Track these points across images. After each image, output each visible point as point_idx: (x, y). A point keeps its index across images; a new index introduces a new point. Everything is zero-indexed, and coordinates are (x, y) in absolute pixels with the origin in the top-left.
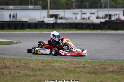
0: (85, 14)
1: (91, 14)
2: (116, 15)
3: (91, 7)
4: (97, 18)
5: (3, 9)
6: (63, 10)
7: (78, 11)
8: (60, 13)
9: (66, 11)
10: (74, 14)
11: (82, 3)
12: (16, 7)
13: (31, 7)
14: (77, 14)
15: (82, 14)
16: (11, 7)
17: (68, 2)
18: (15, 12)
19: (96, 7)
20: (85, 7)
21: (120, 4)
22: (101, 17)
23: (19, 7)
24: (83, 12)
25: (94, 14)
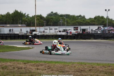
0: (52, 29)
1: (55, 29)
2: (70, 30)
3: (54, 25)
5: (4, 27)
6: (39, 27)
7: (47, 27)
8: (38, 29)
10: (45, 29)
12: (11, 25)
13: (20, 25)
14: (47, 29)
15: (50, 29)
16: (8, 25)
18: (11, 28)
19: (57, 25)
20: (50, 25)
21: (69, 23)
22: (62, 31)
23: (13, 25)
24: (50, 28)
25: (57, 29)
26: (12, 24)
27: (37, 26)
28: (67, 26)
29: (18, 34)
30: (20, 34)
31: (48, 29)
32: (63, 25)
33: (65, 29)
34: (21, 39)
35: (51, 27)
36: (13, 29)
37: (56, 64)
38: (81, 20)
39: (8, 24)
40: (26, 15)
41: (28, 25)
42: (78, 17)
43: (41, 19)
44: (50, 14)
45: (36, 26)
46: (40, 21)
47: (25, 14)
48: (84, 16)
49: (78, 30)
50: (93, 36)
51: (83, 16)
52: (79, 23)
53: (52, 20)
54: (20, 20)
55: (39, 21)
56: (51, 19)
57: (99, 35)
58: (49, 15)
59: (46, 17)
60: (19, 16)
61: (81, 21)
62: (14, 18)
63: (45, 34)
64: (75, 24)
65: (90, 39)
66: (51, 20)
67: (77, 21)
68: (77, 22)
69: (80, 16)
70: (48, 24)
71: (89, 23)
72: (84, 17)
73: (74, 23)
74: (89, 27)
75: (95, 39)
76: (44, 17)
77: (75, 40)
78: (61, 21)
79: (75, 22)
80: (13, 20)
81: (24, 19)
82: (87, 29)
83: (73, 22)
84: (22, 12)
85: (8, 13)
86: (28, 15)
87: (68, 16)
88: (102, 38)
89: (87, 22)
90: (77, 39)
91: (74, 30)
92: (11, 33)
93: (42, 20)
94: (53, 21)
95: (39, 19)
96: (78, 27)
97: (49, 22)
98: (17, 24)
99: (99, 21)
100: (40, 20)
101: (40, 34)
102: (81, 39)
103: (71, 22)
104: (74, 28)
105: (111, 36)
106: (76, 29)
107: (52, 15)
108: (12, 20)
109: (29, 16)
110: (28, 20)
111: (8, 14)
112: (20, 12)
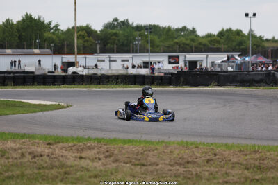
0: (115, 61)
1: (123, 61)
2: (159, 62)
3: (119, 51)
4: (134, 67)
6: (83, 56)
7: (105, 57)
8: (81, 59)
9: (87, 56)
10: (98, 61)
11: (105, 46)
12: (15, 50)
13: (37, 51)
14: (104, 61)
15: (110, 61)
16: (9, 51)
17: (86, 44)
18: (16, 59)
19: (127, 52)
20: (111, 51)
21: (158, 46)
23: (20, 51)
24: (111, 59)
25: (127, 61)
26: (18, 47)
27: (79, 54)
28: (151, 52)
29: (33, 73)
30: (37, 73)
31: (107, 60)
32: (143, 50)
33: (146, 59)
34: (39, 84)
35: (114, 56)
36: (19, 61)
37: (126, 146)
38: (187, 39)
39: (8, 48)
40: (52, 26)
41: (58, 51)
42: (178, 30)
43: (89, 36)
44: (111, 24)
45: (76, 53)
46: (87, 41)
47: (50, 23)
48: (194, 29)
49: (178, 63)
50: (215, 76)
51: (191, 29)
52: (182, 45)
53: (115, 39)
54: (36, 39)
55: (85, 42)
56: (112, 36)
57: (230, 75)
58: (110, 26)
59: (102, 31)
60: (35, 28)
61: (188, 42)
62: (23, 34)
63: (99, 72)
64: (171, 49)
65: (207, 85)
66: (114, 37)
67: (176, 40)
68: (177, 43)
69: (184, 29)
70: (107, 47)
71: (205, 45)
72: (193, 31)
73: (168, 47)
74: (205, 56)
75: (220, 85)
76: (96, 32)
77: (171, 88)
78: (138, 40)
79: (172, 43)
80: (19, 38)
81: (46, 35)
82: (202, 61)
83: (167, 44)
84: (42, 20)
85: (8, 21)
86: (56, 26)
87: (154, 29)
88: (237, 82)
89: (200, 44)
90: (177, 85)
91: (170, 63)
92: (16, 69)
93: (91, 38)
94: (119, 40)
95: (83, 37)
96: (178, 57)
97: (107, 44)
98: (30, 47)
99: (229, 40)
100: (87, 38)
101: (85, 72)
102: (186, 85)
103: (161, 44)
104: (170, 57)
105: (258, 78)
106: (174, 60)
107: (117, 26)
108: (17, 39)
109: (59, 28)
110: (58, 37)
111: (8, 23)
112: (37, 18)
